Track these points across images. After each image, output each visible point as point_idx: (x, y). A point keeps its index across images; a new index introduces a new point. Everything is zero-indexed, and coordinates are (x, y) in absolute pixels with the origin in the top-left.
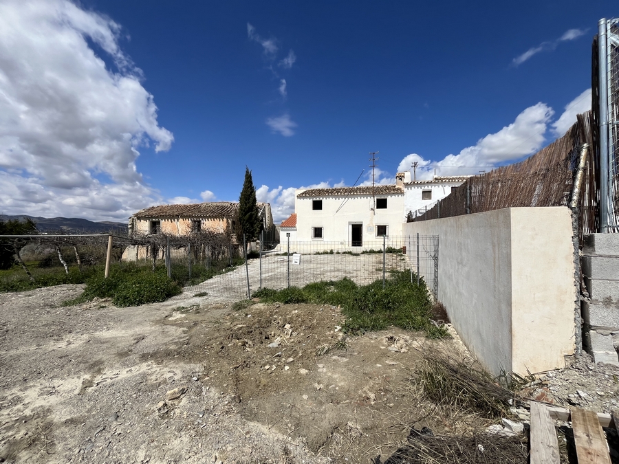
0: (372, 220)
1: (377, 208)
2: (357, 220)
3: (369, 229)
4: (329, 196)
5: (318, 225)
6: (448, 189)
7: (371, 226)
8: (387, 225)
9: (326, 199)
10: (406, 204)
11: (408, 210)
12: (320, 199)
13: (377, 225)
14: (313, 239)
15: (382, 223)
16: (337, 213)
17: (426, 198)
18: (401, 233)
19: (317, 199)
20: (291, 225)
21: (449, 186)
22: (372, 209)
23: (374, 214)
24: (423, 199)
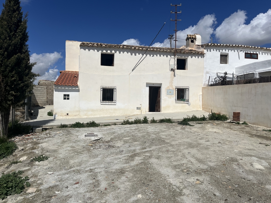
0: (171, 82)
1: (177, 69)
2: (155, 81)
3: (169, 92)
4: (123, 50)
5: (108, 85)
6: (242, 54)
7: (171, 88)
8: (188, 89)
9: (120, 53)
10: (205, 67)
11: (207, 73)
12: (111, 52)
13: (177, 88)
14: (102, 103)
15: (182, 85)
16: (133, 70)
17: (222, 63)
18: (201, 97)
19: (107, 51)
20: (70, 84)
21: (243, 52)
22: (172, 70)
23: (174, 76)
24: (220, 63)
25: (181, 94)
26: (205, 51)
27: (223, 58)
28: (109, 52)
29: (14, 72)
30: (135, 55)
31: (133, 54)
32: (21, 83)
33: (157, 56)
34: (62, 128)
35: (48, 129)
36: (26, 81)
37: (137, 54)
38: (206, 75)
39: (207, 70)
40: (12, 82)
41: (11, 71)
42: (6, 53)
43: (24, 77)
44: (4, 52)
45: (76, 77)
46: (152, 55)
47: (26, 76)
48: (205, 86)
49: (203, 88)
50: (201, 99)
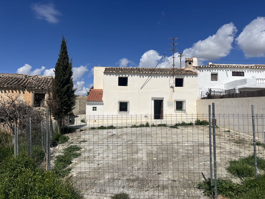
0: (171, 97)
1: (176, 86)
2: (158, 96)
3: (170, 104)
4: (134, 74)
5: (123, 100)
6: (230, 73)
7: (171, 101)
8: (184, 101)
9: (132, 76)
10: (199, 84)
11: (200, 88)
12: (125, 76)
13: (176, 101)
14: (119, 113)
15: (180, 99)
16: (141, 88)
17: (213, 80)
18: (196, 107)
19: (122, 76)
20: (97, 100)
21: (231, 71)
22: (172, 87)
23: (174, 91)
24: (211, 81)
25: (179, 105)
26: (198, 72)
27: (214, 76)
28: (124, 76)
29: (66, 95)
30: (143, 77)
31: (142, 77)
32: (69, 102)
33: (159, 77)
34: (92, 129)
35: (83, 130)
36: (72, 100)
37: (144, 76)
38: (199, 91)
39: (200, 86)
40: (65, 101)
41: (64, 95)
42: (62, 84)
43: (71, 98)
44: (61, 84)
45: (101, 94)
46: (156, 77)
47: (72, 97)
48: (199, 99)
49: (197, 100)
50: (196, 109)
